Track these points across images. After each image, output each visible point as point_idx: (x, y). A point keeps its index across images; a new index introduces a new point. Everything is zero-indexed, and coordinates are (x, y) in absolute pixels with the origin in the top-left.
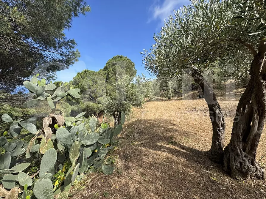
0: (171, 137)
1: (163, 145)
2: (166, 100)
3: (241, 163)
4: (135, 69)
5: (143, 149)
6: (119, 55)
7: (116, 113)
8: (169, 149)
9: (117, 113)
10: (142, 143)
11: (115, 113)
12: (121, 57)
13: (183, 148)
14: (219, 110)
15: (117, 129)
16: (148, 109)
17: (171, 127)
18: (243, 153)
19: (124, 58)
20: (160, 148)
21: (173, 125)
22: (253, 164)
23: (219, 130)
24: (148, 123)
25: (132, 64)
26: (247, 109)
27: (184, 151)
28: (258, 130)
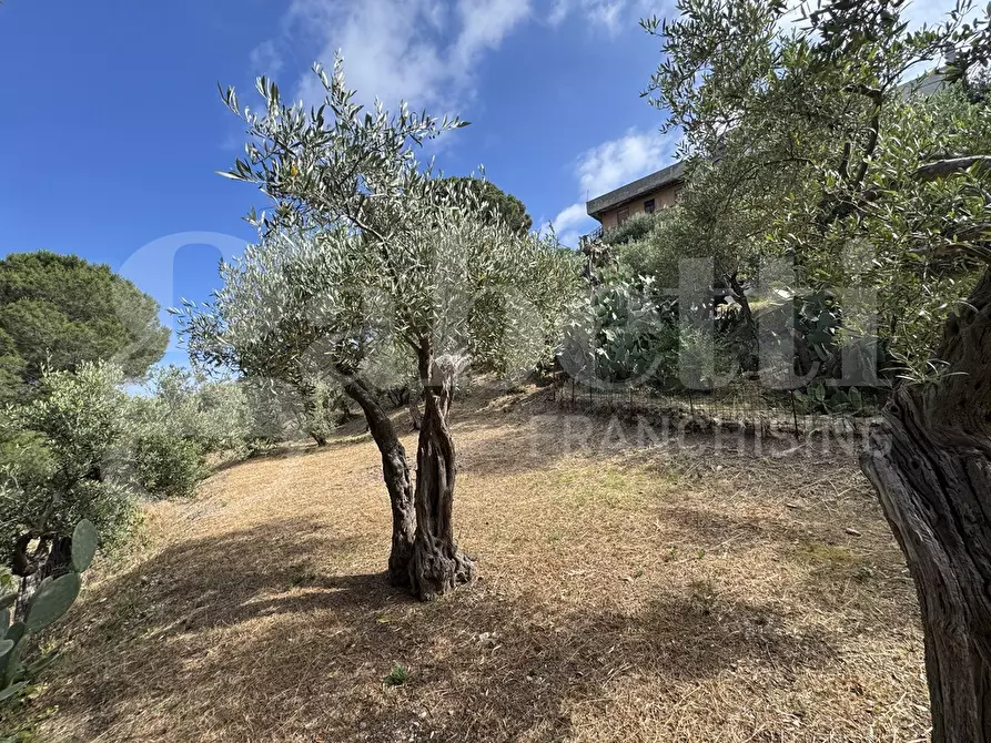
0: (300, 568)
1: (266, 598)
2: (307, 451)
3: (431, 561)
4: (162, 324)
5: (188, 637)
6: (52, 252)
7: (33, 544)
8: (286, 602)
9: (42, 547)
10: (184, 622)
11: (24, 549)
12: (70, 264)
13: (332, 583)
14: (401, 459)
15: (47, 598)
16: (225, 497)
17: (306, 537)
18: (434, 539)
19: (90, 269)
20: (254, 611)
21: (316, 528)
22: (451, 556)
23: (401, 505)
24: (221, 548)
25: (143, 301)
26: (430, 449)
27: (334, 590)
28: (448, 484)
